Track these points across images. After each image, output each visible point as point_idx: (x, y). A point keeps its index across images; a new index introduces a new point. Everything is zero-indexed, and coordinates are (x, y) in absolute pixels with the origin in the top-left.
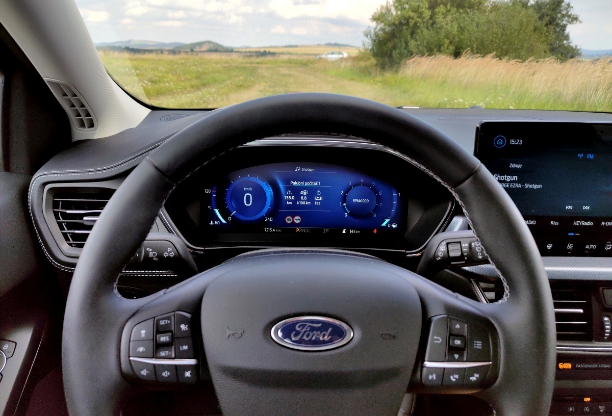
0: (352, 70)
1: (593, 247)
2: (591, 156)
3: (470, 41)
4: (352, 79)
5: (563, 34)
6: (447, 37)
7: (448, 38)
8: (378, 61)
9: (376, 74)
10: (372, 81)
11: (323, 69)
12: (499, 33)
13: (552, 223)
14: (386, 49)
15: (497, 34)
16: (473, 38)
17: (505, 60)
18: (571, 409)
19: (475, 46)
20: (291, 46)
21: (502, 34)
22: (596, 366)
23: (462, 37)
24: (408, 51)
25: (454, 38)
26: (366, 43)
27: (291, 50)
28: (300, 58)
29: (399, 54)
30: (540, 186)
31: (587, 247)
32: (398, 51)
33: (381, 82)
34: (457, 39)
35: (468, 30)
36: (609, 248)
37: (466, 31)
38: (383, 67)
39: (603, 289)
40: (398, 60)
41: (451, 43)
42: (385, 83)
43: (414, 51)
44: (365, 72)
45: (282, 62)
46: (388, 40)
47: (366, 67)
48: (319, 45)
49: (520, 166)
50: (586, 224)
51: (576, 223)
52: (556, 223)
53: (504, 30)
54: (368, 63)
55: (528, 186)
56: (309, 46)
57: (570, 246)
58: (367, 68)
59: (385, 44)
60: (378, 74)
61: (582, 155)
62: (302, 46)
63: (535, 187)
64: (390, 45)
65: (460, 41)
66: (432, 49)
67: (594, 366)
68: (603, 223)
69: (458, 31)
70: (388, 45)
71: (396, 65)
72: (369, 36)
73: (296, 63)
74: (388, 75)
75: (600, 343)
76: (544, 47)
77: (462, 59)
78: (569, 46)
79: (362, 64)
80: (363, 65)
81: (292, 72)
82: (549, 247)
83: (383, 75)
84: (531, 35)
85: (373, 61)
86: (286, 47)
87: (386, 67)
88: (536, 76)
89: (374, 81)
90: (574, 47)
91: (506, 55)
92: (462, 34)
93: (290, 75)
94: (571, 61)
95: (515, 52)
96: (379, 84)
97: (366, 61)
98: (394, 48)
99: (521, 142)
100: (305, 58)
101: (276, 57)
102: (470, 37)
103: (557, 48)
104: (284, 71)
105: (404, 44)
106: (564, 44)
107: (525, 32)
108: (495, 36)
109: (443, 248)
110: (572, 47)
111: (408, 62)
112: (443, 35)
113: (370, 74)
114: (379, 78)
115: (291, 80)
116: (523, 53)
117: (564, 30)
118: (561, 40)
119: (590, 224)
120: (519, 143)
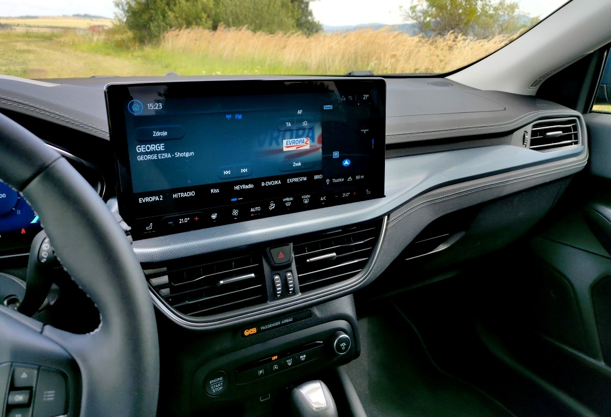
0: (106, 43)
1: (258, 209)
2: (239, 117)
3: (226, 15)
4: (108, 54)
5: (307, 10)
6: (204, 10)
7: (205, 12)
8: (134, 34)
9: (135, 49)
10: (130, 56)
11: (71, 43)
12: (251, 7)
13: (212, 191)
14: (142, 21)
15: (250, 8)
16: (229, 12)
17: (259, 33)
18: (261, 372)
19: (231, 20)
20: (28, 17)
21: (254, 9)
22: (279, 323)
23: (218, 10)
24: (167, 24)
25: (211, 11)
26: (119, 16)
27: (29, 22)
28: (42, 30)
29: (157, 26)
30: (192, 153)
31: (252, 210)
32: (156, 23)
33: (141, 57)
34: (213, 12)
35: (223, 3)
36: (273, 208)
37: (221, 4)
38: (141, 41)
39: (270, 249)
40: (157, 34)
41: (208, 16)
42: (146, 58)
43: (173, 24)
44: (121, 47)
45: (18, 36)
46: (143, 11)
47: (123, 40)
48: (65, 17)
49: (165, 134)
50: (247, 187)
51: (237, 188)
52: (217, 191)
53: (255, 4)
54: (125, 36)
55: (178, 155)
56: (54, 18)
57: (235, 212)
58: (124, 42)
59: (140, 16)
60: (137, 48)
61: (230, 116)
62: (44, 18)
63: (187, 155)
64: (146, 17)
65: (217, 14)
66: (190, 21)
67: (278, 324)
68: (263, 184)
69: (214, 5)
70: (144, 17)
71: (155, 39)
72: (121, 7)
73: (36, 37)
74: (148, 49)
75: (275, 302)
76: (291, 22)
77: (218, 32)
78: (313, 21)
79: (118, 37)
80: (120, 39)
81: (32, 47)
82: (214, 216)
83: (143, 50)
84: (279, 10)
85: (130, 34)
86: (22, 18)
87: (146, 41)
88: (286, 50)
89: (132, 56)
90: (317, 23)
91: (260, 29)
92: (218, 7)
93: (29, 51)
94: (315, 35)
95: (268, 26)
96: (139, 59)
97: (123, 35)
98: (151, 19)
99: (161, 106)
100: (48, 31)
101: (9, 30)
102: (226, 10)
103: (304, 23)
104: (20, 46)
105: (161, 17)
106: (309, 20)
107: (274, 8)
108: (248, 10)
109: (47, 247)
110: (315, 23)
111: (166, 35)
112: (200, 7)
113: (128, 48)
114: (138, 53)
115: (31, 57)
116: (274, 28)
117: (307, 7)
118: (306, 16)
119: (251, 186)
120: (159, 107)
